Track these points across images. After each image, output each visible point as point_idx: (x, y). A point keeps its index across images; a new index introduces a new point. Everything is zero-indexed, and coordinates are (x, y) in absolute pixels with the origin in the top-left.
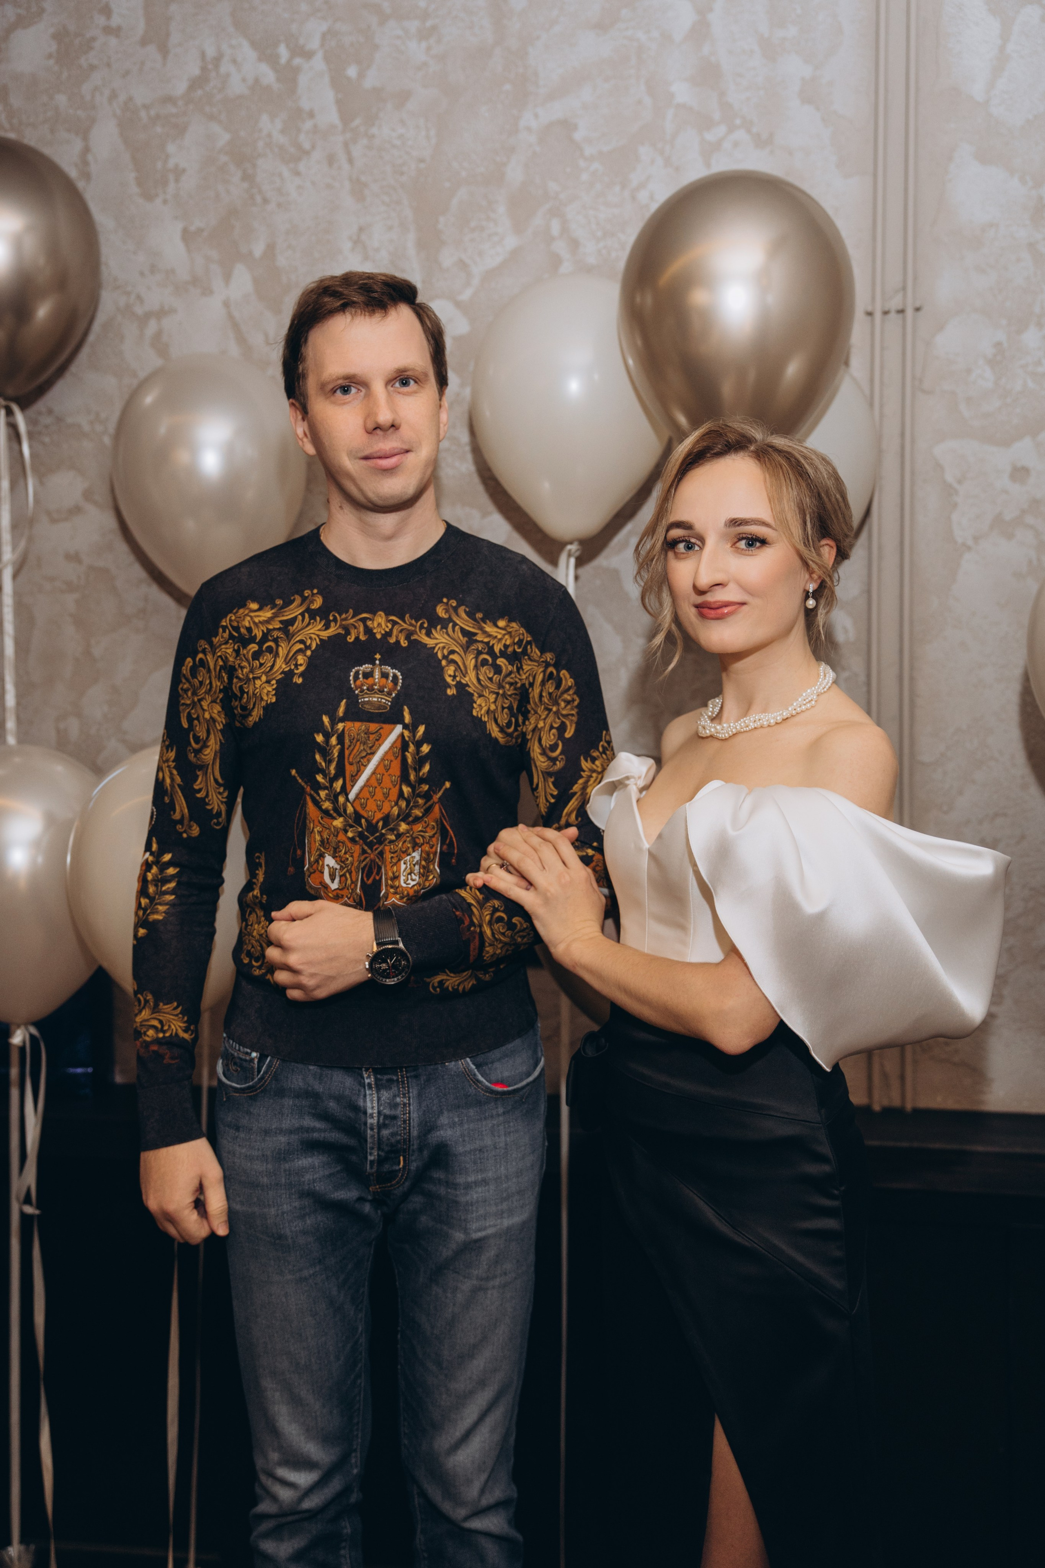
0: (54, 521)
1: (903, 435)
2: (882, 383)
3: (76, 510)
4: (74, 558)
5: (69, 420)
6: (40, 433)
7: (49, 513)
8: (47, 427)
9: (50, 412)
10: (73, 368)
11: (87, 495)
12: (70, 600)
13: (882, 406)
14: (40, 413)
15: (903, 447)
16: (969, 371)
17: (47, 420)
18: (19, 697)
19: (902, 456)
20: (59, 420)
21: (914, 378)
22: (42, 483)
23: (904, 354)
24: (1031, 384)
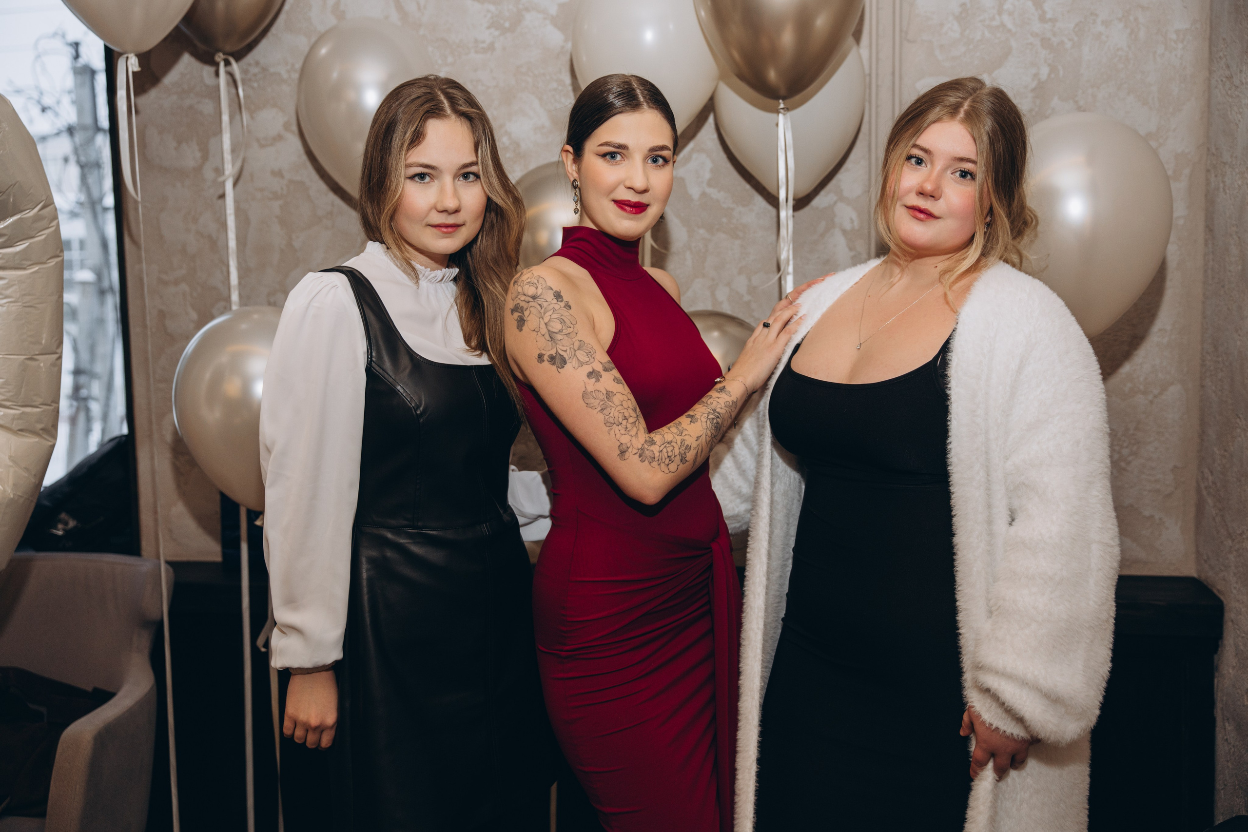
0: (262, 146)
1: (893, 74)
2: (877, 35)
3: (279, 138)
4: (278, 174)
5: (272, 70)
6: (250, 80)
7: (258, 140)
8: (255, 75)
9: (257, 63)
10: (274, 30)
11: (286, 126)
12: (276, 205)
13: (877, 53)
14: (250, 65)
15: (893, 83)
16: (942, 25)
17: (254, 70)
18: (240, 278)
19: (893, 90)
20: (264, 70)
21: (901, 31)
22: (252, 118)
23: (894, 12)
24: (987, 34)
